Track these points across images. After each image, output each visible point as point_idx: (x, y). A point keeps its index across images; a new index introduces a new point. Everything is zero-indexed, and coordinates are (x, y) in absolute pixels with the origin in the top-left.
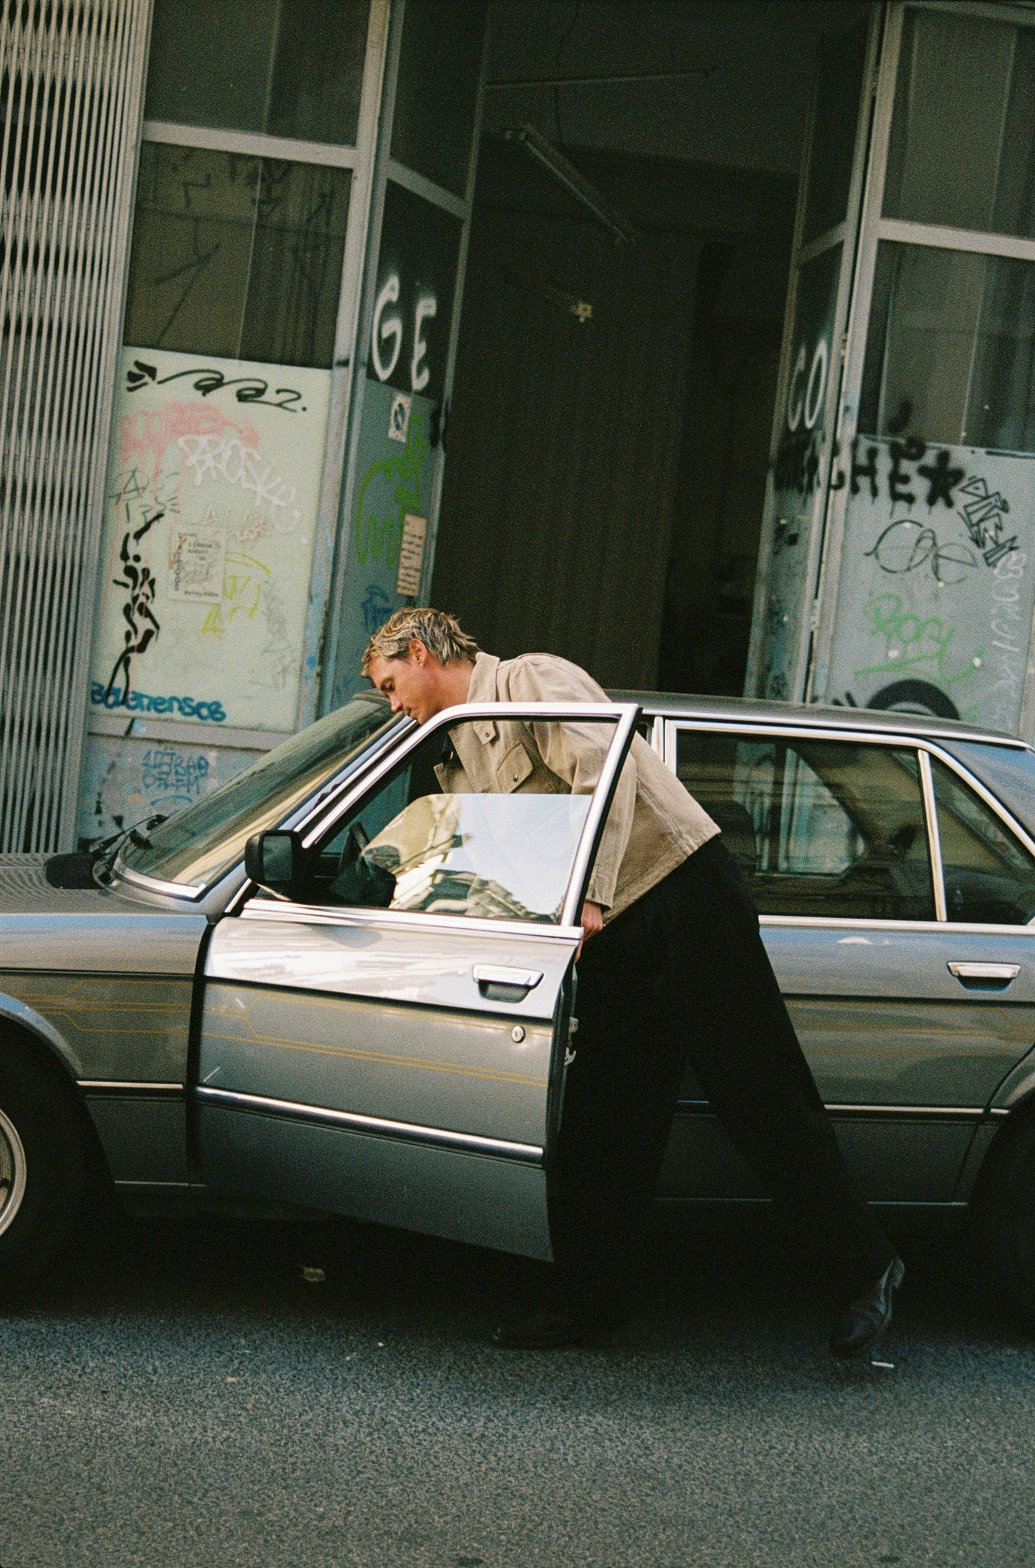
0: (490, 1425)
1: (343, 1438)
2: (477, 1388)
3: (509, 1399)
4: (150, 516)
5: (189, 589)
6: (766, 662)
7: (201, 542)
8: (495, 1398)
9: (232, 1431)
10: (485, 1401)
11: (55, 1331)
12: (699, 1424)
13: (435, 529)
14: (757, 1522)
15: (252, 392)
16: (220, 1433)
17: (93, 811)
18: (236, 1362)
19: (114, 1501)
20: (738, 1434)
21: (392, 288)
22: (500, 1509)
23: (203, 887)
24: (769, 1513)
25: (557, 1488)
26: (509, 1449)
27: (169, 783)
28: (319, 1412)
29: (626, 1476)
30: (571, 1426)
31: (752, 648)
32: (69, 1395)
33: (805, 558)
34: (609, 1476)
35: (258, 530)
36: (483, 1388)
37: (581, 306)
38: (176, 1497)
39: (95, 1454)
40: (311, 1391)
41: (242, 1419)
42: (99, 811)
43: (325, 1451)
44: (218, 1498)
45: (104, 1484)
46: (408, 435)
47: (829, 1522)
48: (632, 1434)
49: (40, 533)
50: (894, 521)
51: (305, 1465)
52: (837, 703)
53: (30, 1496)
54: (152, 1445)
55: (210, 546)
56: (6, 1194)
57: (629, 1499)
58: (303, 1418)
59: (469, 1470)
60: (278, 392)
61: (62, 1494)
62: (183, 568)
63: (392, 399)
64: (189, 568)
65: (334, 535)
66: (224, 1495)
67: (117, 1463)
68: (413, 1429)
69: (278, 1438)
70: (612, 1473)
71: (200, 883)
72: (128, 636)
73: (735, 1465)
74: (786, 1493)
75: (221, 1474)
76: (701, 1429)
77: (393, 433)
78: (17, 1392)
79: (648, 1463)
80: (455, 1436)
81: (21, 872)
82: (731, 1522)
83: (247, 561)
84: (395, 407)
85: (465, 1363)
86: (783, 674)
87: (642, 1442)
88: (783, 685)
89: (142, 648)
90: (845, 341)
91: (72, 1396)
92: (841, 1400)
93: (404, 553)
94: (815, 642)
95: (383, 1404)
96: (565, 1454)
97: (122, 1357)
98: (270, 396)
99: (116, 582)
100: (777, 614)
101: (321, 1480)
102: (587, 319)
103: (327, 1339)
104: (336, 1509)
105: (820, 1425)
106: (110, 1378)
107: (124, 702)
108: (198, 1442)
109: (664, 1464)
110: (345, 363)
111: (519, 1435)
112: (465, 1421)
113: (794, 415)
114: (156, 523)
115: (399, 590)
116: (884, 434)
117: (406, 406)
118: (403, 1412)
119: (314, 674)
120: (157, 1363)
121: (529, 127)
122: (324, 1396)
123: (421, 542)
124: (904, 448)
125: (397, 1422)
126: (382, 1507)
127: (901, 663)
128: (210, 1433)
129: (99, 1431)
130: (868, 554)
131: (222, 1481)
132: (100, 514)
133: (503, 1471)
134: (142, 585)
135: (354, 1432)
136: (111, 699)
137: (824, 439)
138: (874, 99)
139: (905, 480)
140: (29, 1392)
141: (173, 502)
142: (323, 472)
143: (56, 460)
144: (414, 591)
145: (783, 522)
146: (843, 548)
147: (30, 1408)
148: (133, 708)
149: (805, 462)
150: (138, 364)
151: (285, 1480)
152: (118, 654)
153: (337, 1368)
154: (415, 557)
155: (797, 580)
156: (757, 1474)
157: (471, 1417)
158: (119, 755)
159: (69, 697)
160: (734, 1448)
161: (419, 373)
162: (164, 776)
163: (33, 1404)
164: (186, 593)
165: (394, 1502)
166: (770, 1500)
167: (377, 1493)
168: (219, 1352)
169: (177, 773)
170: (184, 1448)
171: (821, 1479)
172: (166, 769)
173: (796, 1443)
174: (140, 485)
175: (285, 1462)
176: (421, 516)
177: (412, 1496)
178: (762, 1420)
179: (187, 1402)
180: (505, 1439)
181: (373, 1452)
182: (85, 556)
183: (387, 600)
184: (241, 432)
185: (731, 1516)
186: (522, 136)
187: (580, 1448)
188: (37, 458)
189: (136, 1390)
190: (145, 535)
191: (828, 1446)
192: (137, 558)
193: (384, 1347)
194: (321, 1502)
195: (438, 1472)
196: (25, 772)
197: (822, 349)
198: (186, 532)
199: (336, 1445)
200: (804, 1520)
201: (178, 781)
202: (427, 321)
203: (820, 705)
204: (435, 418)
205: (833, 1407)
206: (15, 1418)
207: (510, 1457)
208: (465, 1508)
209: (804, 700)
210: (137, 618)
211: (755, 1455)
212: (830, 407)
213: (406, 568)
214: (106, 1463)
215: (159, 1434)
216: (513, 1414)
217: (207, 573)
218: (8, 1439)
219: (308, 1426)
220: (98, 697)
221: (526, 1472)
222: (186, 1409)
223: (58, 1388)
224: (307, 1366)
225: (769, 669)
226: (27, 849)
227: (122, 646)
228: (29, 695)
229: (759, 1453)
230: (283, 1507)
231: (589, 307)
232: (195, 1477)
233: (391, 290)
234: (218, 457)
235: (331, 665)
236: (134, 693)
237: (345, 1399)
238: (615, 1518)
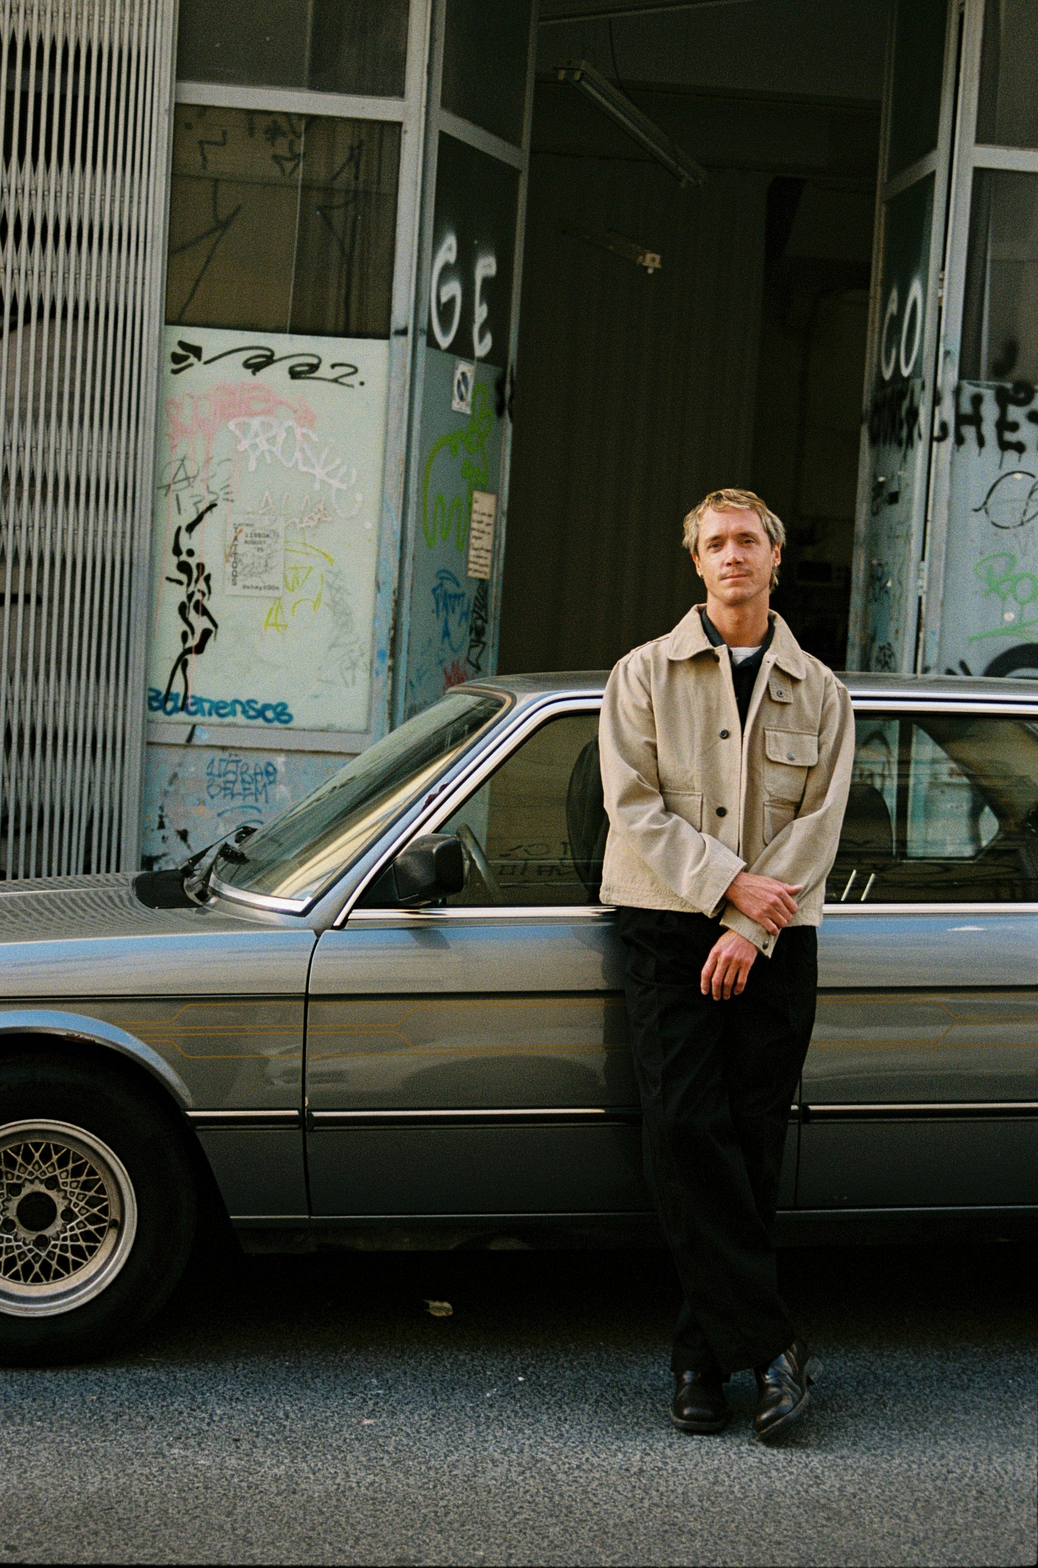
0: (647, 1459)
1: (494, 1478)
2: (628, 1421)
3: (664, 1431)
4: (202, 507)
5: (248, 583)
6: (869, 631)
7: (257, 532)
8: (649, 1430)
9: (376, 1475)
10: (638, 1434)
11: (175, 1379)
12: (869, 1449)
13: (505, 506)
14: (944, 1550)
15: (306, 368)
16: (364, 1478)
17: (156, 825)
18: (371, 1403)
19: (262, 1553)
20: (912, 1458)
21: (450, 249)
22: (669, 1546)
23: (309, 900)
24: (955, 1540)
25: (727, 1522)
26: (671, 1483)
27: (235, 792)
28: (465, 1452)
29: (798, 1507)
30: (733, 1457)
31: (852, 617)
32: (199, 1444)
33: (908, 517)
34: (780, 1508)
35: (318, 516)
36: (635, 1420)
37: (649, 256)
38: (327, 1545)
39: (235, 1504)
40: (454, 1430)
41: (384, 1462)
42: (162, 826)
43: (477, 1493)
44: (370, 1545)
45: (249, 1535)
46: (473, 406)
47: (1020, 1547)
48: (800, 1463)
49: (86, 531)
50: (1003, 473)
51: (458, 1507)
52: (950, 672)
53: (174, 1551)
54: (294, 1493)
55: (268, 536)
56: (115, 1236)
57: (805, 1531)
58: (449, 1459)
59: (632, 1506)
60: (333, 366)
61: (207, 1547)
62: (240, 560)
63: (454, 368)
64: (246, 561)
65: (400, 519)
66: (376, 1542)
67: (261, 1513)
68: (567, 1466)
69: (426, 1480)
70: (782, 1504)
71: (305, 895)
72: (184, 637)
73: (913, 1492)
74: (971, 1519)
75: (371, 1520)
76: (873, 1455)
77: (456, 405)
78: (144, 1444)
79: (820, 1493)
80: (612, 1472)
81: (112, 894)
82: (916, 1551)
83: (308, 550)
84: (458, 376)
85: (613, 1396)
86: (889, 644)
87: (811, 1471)
88: (890, 657)
89: (199, 649)
90: (942, 280)
91: (203, 1446)
92: (1018, 1419)
93: (474, 533)
94: (923, 608)
95: (531, 1441)
96: (730, 1486)
97: (249, 1403)
98: (324, 371)
99: (169, 579)
100: (880, 579)
101: (476, 1523)
102: (655, 269)
103: (463, 1376)
104: (496, 1552)
105: (998, 1447)
106: (240, 1426)
107: (184, 708)
108: (342, 1489)
109: (837, 1493)
110: (403, 332)
111: (679, 1468)
112: (620, 1456)
113: (888, 363)
114: (209, 513)
115: (470, 573)
116: (989, 379)
117: (469, 375)
118: (554, 1449)
119: (386, 669)
120: (288, 1408)
121: (583, 64)
122: (467, 1435)
123: (491, 521)
124: (1011, 393)
125: (548, 1459)
126: (544, 1549)
127: (1019, 626)
128: (353, 1479)
129: (236, 1480)
130: (976, 510)
131: (372, 1527)
132: (150, 506)
133: (667, 1506)
134: (197, 581)
135: (504, 1471)
136: (170, 705)
137: (923, 387)
138: (962, 16)
139: (1014, 427)
140: (157, 1443)
141: (227, 490)
142: (385, 451)
143: (99, 451)
144: (486, 573)
145: (881, 479)
146: (950, 504)
147: (160, 1460)
148: (193, 714)
149: (903, 412)
150: (182, 344)
151: (439, 1524)
152: (175, 657)
153: (478, 1406)
154: (485, 537)
155: (900, 542)
156: (938, 1500)
157: (626, 1452)
158: (180, 765)
159: (125, 706)
160: (910, 1473)
161: (482, 337)
162: (230, 785)
163: (164, 1456)
164: (244, 587)
165: (556, 1542)
166: (956, 1526)
167: (537, 1534)
168: (350, 1393)
169: (243, 781)
170: (328, 1495)
171: (1006, 1502)
172: (231, 777)
173: (976, 1467)
174: (190, 474)
175: (437, 1505)
176: (491, 493)
177: (574, 1536)
178: (936, 1442)
179: (324, 1447)
180: (665, 1473)
181: (528, 1491)
182: (135, 554)
183: (458, 585)
184: (295, 412)
185: (915, 1545)
186: (577, 76)
187: (746, 1480)
188: (80, 450)
189: (270, 1437)
190: (198, 528)
191: (1010, 1467)
192: (191, 553)
193: (524, 1381)
194: (480, 1545)
195: (598, 1509)
196: (82, 787)
197: (916, 290)
198: (242, 521)
199: (488, 1486)
200: (993, 1545)
201: (245, 789)
202: (486, 281)
203: (932, 675)
204: (499, 386)
205: (1009, 1426)
206: (146, 1471)
207: (672, 1491)
208: (632, 1546)
209: (915, 671)
210: (192, 616)
211: (934, 1481)
212: (928, 350)
213: (476, 549)
214: (249, 1514)
215: (299, 1481)
216: (670, 1446)
217: (266, 565)
218: (142, 1493)
219: (456, 1467)
220: (155, 704)
221: (693, 1506)
222: (324, 1454)
223: (187, 1438)
224: (446, 1404)
225: (873, 639)
226: (87, 870)
227: (178, 648)
228: (82, 704)
229: (937, 1478)
230: (440, 1552)
231: (658, 257)
232: (344, 1525)
233: (448, 251)
234: (272, 440)
235: (403, 657)
236: (193, 697)
237: (490, 1437)
238: (792, 1551)
